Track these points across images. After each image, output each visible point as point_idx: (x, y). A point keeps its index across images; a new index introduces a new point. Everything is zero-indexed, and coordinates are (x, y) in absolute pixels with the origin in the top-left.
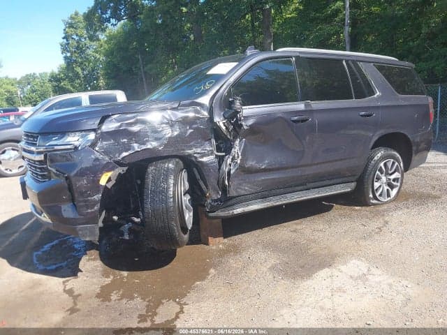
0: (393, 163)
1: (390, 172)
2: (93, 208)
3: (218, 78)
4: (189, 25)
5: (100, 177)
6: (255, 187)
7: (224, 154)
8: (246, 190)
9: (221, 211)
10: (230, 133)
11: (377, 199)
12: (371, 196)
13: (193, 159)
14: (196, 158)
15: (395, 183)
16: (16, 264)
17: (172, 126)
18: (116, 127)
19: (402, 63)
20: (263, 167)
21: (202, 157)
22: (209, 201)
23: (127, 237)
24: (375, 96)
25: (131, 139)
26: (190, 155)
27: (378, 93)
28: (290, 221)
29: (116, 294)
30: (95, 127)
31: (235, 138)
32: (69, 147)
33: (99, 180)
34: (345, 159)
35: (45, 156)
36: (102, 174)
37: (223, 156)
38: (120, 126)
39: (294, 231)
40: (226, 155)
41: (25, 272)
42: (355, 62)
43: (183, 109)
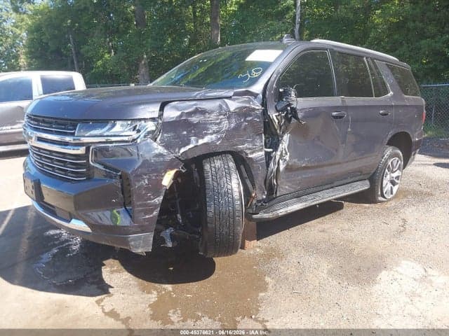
0: (398, 161)
1: (394, 170)
2: (152, 213)
3: (265, 66)
4: (133, 7)
5: (163, 176)
6: (294, 186)
7: (271, 150)
8: (286, 189)
9: (265, 213)
10: (281, 127)
11: (384, 197)
12: (379, 193)
13: (244, 155)
14: (247, 154)
15: (396, 181)
16: (16, 282)
17: (229, 118)
18: (177, 117)
19: (401, 63)
20: (304, 165)
21: (252, 153)
22: (254, 202)
23: (170, 245)
24: (389, 95)
25: (190, 131)
26: (242, 151)
27: (391, 93)
28: (311, 220)
29: (174, 313)
30: (156, 115)
31: (284, 133)
32: (126, 139)
33: (162, 180)
34: (355, 160)
35: (88, 150)
36: (166, 172)
37: (270, 153)
38: (181, 116)
39: (323, 231)
40: (273, 152)
41: (35, 291)
42: (373, 59)
43: (237, 99)
